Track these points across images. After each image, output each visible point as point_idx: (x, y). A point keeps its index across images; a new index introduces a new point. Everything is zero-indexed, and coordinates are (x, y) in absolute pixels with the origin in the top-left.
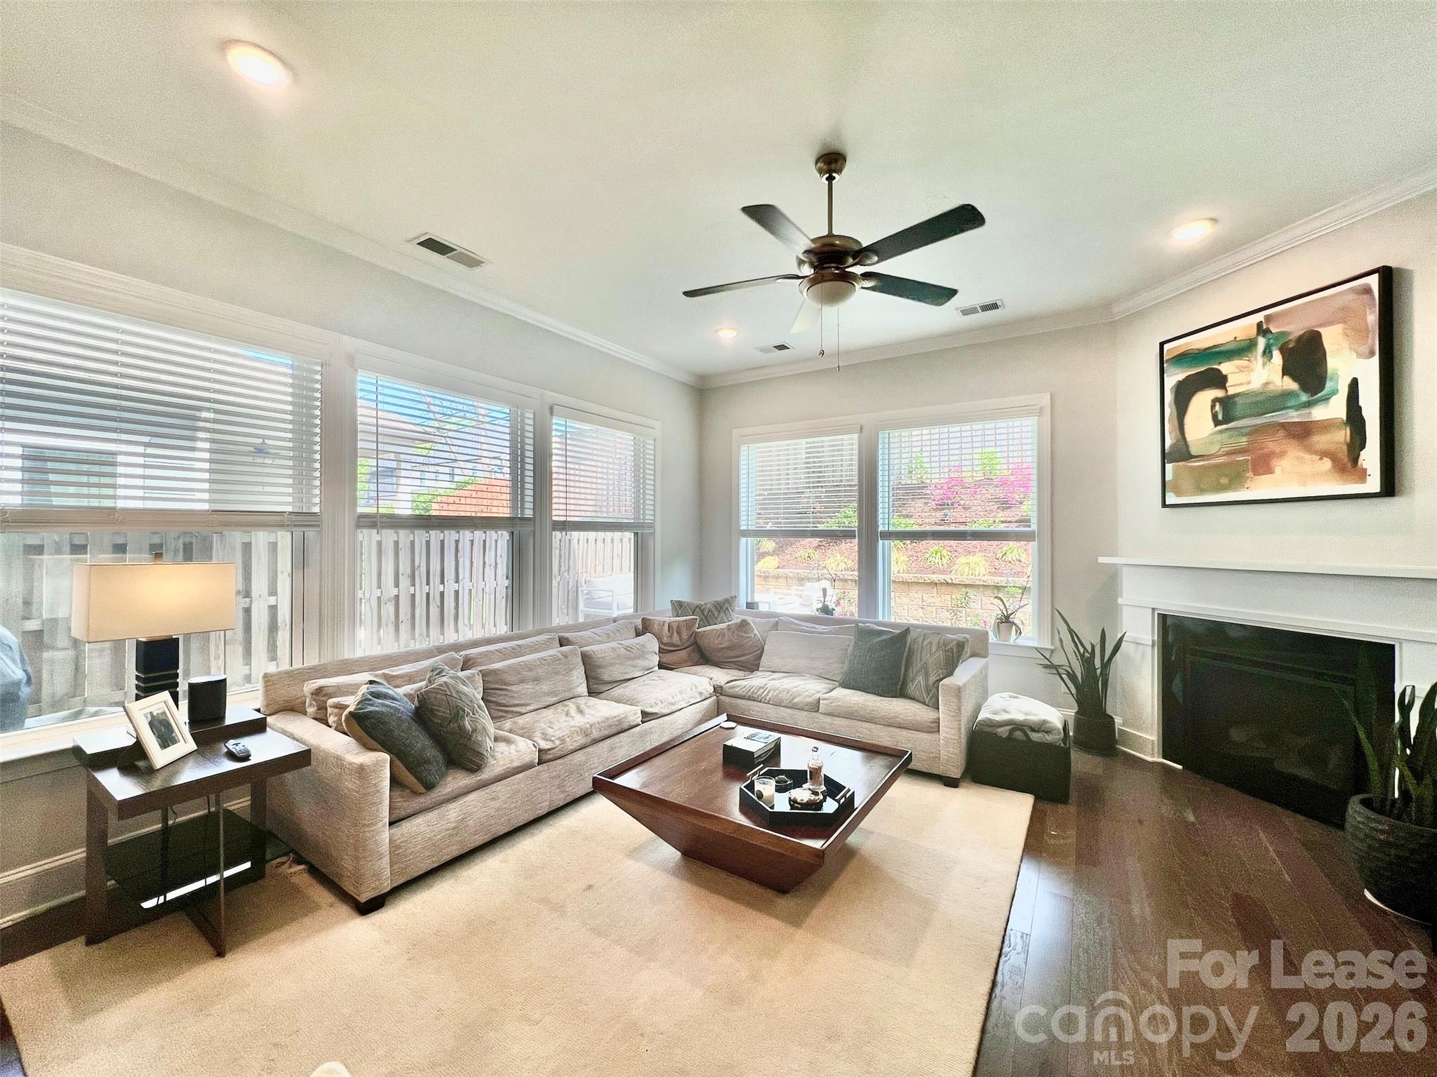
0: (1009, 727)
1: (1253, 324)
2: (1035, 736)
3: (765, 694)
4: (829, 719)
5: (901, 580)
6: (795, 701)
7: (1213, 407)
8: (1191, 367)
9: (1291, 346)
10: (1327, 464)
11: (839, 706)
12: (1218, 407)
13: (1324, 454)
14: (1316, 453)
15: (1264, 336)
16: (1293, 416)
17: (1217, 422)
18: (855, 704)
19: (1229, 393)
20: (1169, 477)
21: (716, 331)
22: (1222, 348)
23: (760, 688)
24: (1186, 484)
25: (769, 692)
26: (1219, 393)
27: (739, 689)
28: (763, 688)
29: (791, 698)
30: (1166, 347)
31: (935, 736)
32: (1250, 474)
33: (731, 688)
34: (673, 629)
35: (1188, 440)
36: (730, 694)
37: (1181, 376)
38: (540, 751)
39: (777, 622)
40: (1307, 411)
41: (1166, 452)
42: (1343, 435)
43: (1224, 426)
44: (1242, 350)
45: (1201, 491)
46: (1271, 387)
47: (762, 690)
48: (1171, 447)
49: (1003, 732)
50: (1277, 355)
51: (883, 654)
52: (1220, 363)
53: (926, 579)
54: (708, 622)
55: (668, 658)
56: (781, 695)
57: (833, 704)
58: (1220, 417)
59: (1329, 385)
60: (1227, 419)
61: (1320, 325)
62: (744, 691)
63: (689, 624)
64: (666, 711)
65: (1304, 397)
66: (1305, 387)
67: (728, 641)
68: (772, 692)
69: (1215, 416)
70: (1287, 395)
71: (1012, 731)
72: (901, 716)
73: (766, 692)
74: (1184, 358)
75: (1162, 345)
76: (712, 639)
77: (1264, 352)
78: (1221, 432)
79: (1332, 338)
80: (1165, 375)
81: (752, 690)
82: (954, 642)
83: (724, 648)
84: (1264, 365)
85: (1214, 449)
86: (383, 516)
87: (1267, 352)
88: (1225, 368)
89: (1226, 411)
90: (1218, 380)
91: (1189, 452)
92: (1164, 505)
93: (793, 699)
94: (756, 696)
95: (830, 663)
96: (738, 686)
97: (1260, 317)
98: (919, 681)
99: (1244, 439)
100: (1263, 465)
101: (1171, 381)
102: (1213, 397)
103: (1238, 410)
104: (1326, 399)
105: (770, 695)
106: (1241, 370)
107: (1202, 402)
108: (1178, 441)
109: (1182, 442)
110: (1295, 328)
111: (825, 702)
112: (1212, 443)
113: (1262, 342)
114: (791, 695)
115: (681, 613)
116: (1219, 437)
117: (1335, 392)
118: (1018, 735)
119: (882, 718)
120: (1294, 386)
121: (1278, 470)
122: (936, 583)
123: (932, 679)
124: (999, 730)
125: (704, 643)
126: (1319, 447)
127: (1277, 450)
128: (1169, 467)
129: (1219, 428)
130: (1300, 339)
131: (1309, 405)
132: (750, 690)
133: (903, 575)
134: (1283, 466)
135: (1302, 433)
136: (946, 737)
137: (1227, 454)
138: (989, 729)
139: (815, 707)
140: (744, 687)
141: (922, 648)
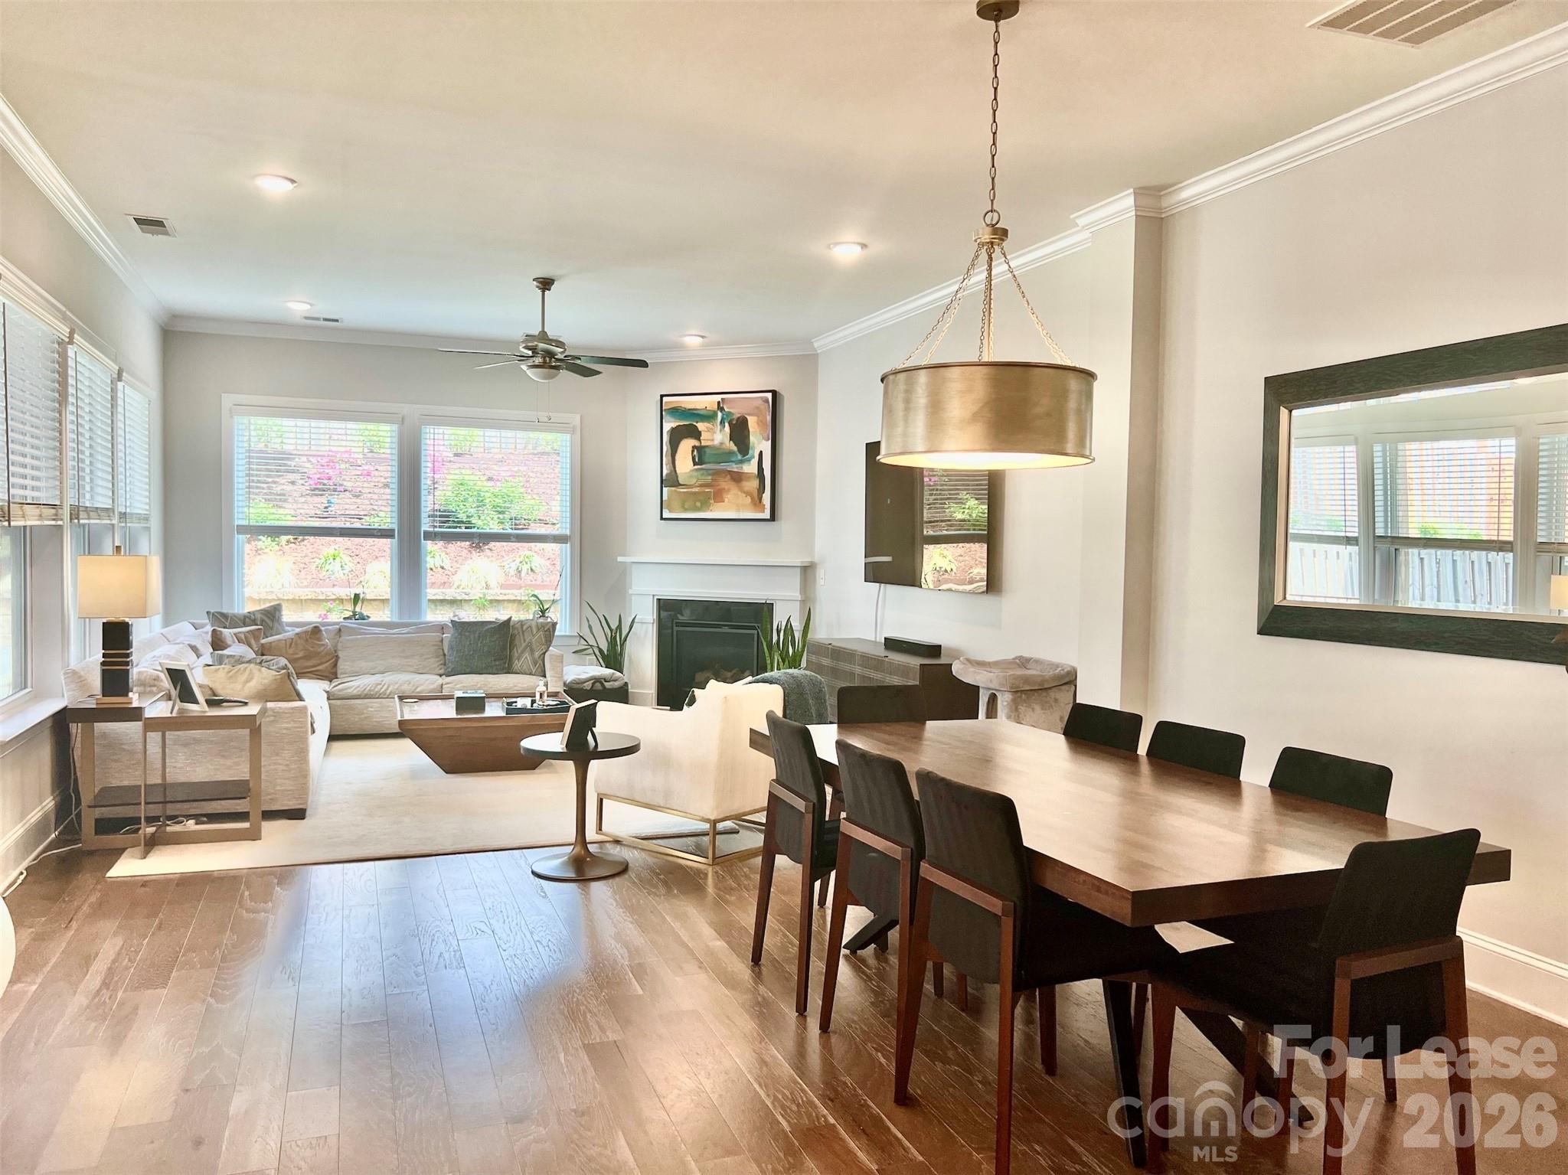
0: (592, 681)
1: (714, 402)
2: (608, 685)
6: (419, 690)
7: (693, 451)
8: (681, 420)
9: (734, 422)
10: (748, 500)
11: (464, 687)
12: (695, 453)
13: (748, 493)
14: (744, 493)
15: (721, 412)
16: (734, 468)
17: (695, 464)
18: (477, 683)
19: (702, 444)
20: (665, 498)
22: (699, 412)
23: (377, 686)
24: (676, 504)
25: (388, 686)
26: (697, 443)
28: (381, 684)
29: (414, 688)
30: (665, 399)
32: (712, 501)
33: (341, 690)
35: (678, 472)
37: (674, 425)
40: (740, 465)
41: (664, 478)
42: (755, 483)
43: (699, 467)
44: (709, 417)
45: (685, 510)
46: (724, 446)
48: (667, 475)
49: (588, 686)
50: (727, 425)
52: (697, 422)
56: (403, 688)
57: (458, 686)
58: (697, 460)
59: (750, 452)
60: (701, 462)
61: (749, 415)
62: (359, 691)
63: (257, 635)
65: (740, 457)
66: (740, 451)
68: (392, 687)
69: (693, 458)
70: (731, 453)
71: (593, 684)
73: (385, 687)
74: (676, 411)
75: (662, 396)
77: (721, 423)
78: (697, 470)
79: (752, 422)
80: (664, 421)
84: (721, 431)
85: (693, 481)
87: (722, 422)
88: (701, 426)
89: (700, 456)
90: (696, 434)
91: (678, 481)
92: (662, 518)
94: (374, 693)
97: (719, 398)
98: (526, 658)
99: (710, 478)
100: (718, 496)
101: (668, 426)
102: (693, 445)
103: (706, 458)
104: (749, 460)
106: (709, 430)
107: (686, 445)
108: (671, 472)
109: (673, 473)
110: (736, 412)
111: (449, 685)
112: (691, 477)
113: (720, 414)
116: (695, 474)
117: (753, 457)
118: (598, 686)
120: (735, 448)
121: (726, 500)
123: (537, 654)
124: (585, 684)
126: (746, 489)
127: (726, 488)
128: (665, 490)
129: (696, 467)
130: (739, 418)
131: (741, 462)
132: (366, 689)
134: (728, 497)
135: (738, 478)
137: (701, 486)
138: (581, 686)
140: (359, 686)
141: (523, 632)
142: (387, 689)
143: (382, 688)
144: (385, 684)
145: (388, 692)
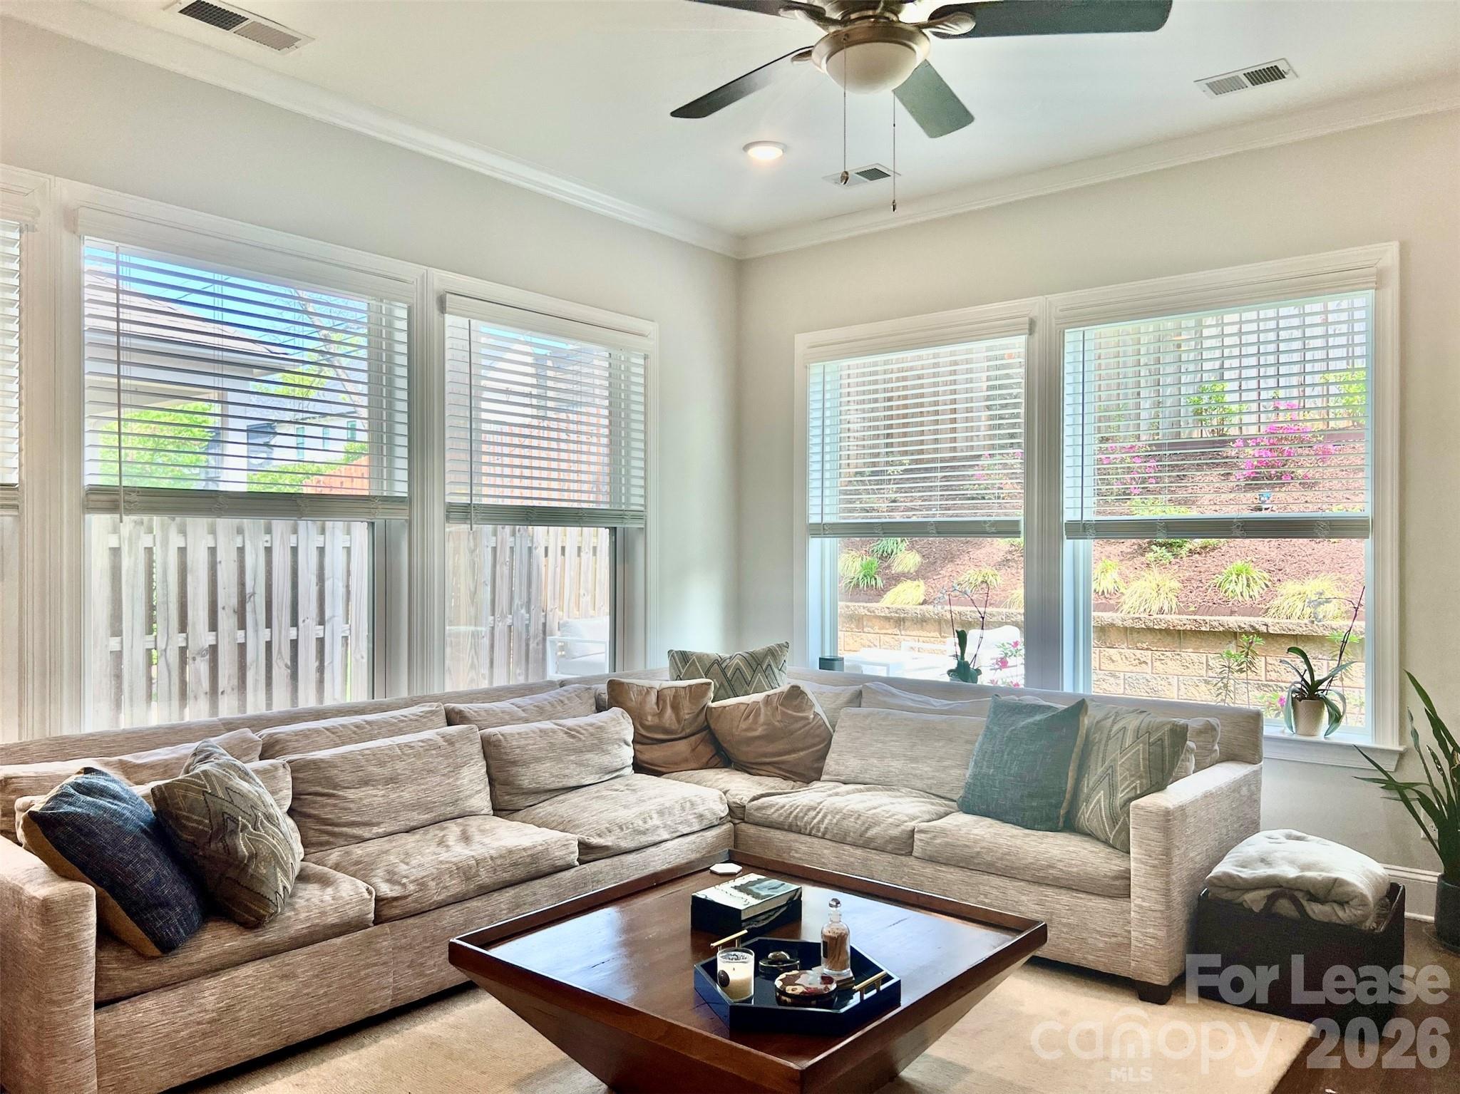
0: (1269, 892)
2: (1317, 911)
3: (815, 821)
4: (929, 870)
5: (1163, 626)
6: (870, 834)
11: (947, 844)
18: (976, 842)
21: (746, 148)
23: (809, 810)
25: (824, 817)
27: (772, 810)
28: (815, 809)
29: (863, 829)
31: (1122, 903)
33: (759, 809)
34: (665, 701)
36: (757, 820)
38: (378, 900)
39: (861, 692)
47: (812, 813)
49: (1254, 900)
51: (1032, 748)
53: (1213, 623)
54: (733, 690)
55: (653, 754)
56: (845, 823)
57: (938, 841)
62: (781, 815)
63: (698, 692)
64: (625, 844)
67: (764, 724)
68: (829, 817)
71: (1272, 899)
72: (1060, 865)
73: (820, 816)
76: (735, 724)
81: (794, 813)
82: (1167, 728)
83: (758, 738)
86: (130, 490)
93: (867, 829)
94: (802, 824)
95: (946, 767)
96: (771, 806)
98: (1099, 801)
105: (826, 821)
111: (923, 836)
114: (864, 823)
115: (685, 674)
118: (1284, 906)
119: (1027, 867)
122: (1235, 633)
123: (1121, 796)
124: (1249, 897)
125: (721, 727)
132: (791, 812)
133: (1169, 617)
136: (1141, 907)
138: (1227, 895)
139: (904, 844)
140: (783, 807)
141: (1109, 738)
142: (822, 821)
143: (814, 818)
144: (821, 809)
145: (823, 827)
